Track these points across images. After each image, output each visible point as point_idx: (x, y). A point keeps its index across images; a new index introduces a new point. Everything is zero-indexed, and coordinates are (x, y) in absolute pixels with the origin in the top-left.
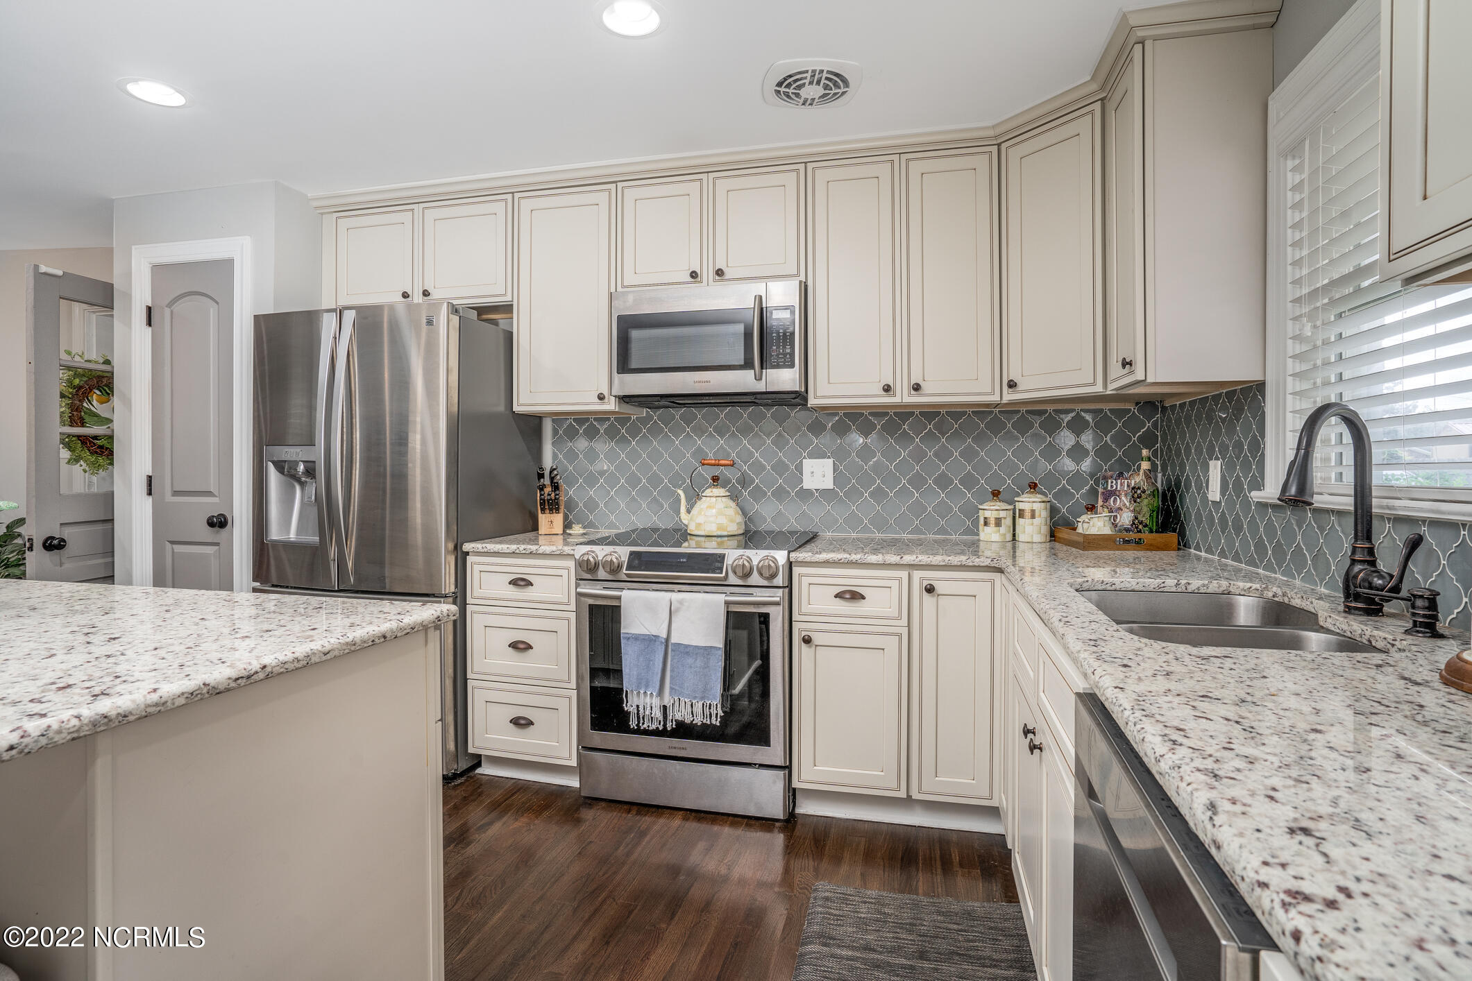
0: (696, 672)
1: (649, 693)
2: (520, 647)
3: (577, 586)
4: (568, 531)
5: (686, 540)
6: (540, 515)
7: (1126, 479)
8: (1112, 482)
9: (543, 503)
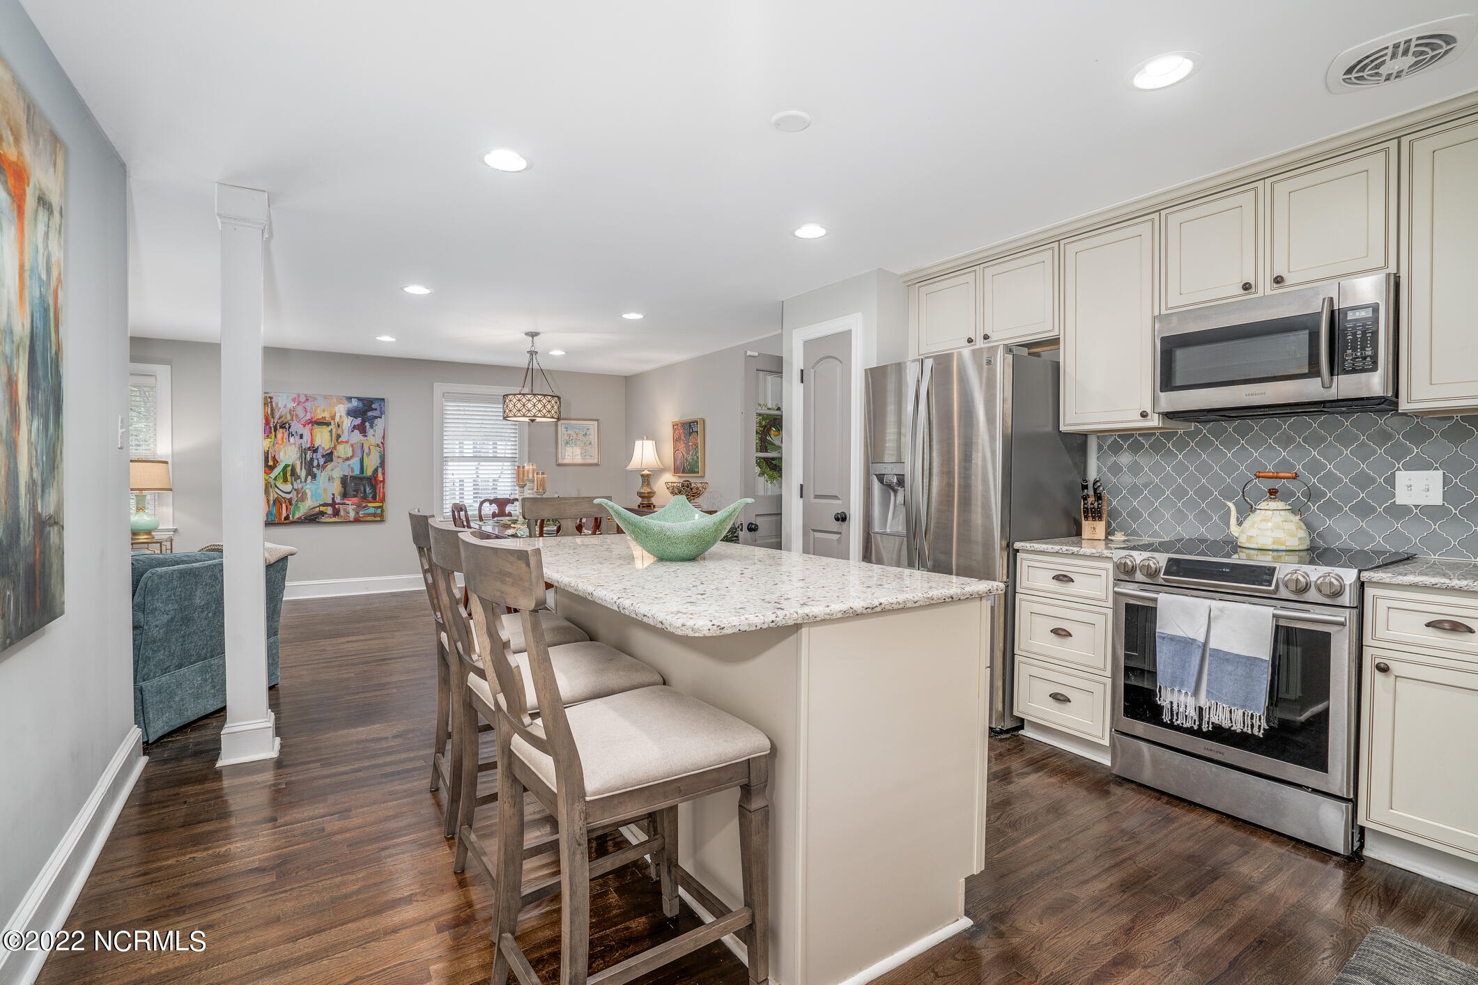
0: (1236, 680)
1: (1183, 692)
2: (1060, 633)
3: (1115, 585)
4: (1110, 537)
5: (1236, 552)
6: (1084, 522)
9: (1086, 511)
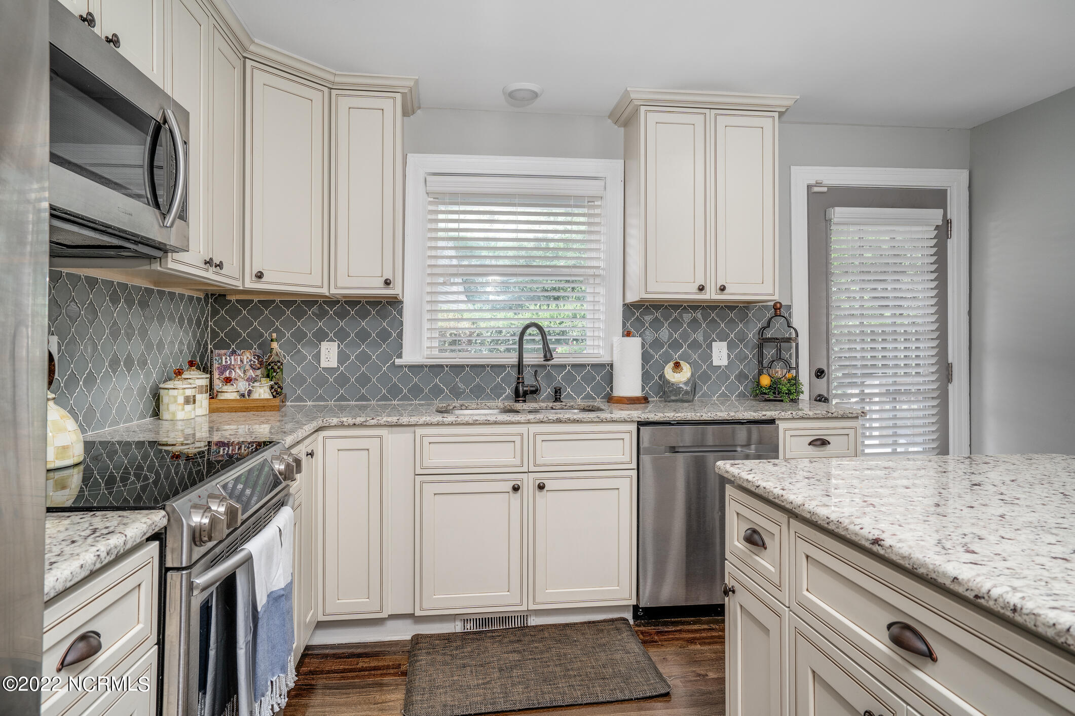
7: (239, 355)
8: (226, 359)
